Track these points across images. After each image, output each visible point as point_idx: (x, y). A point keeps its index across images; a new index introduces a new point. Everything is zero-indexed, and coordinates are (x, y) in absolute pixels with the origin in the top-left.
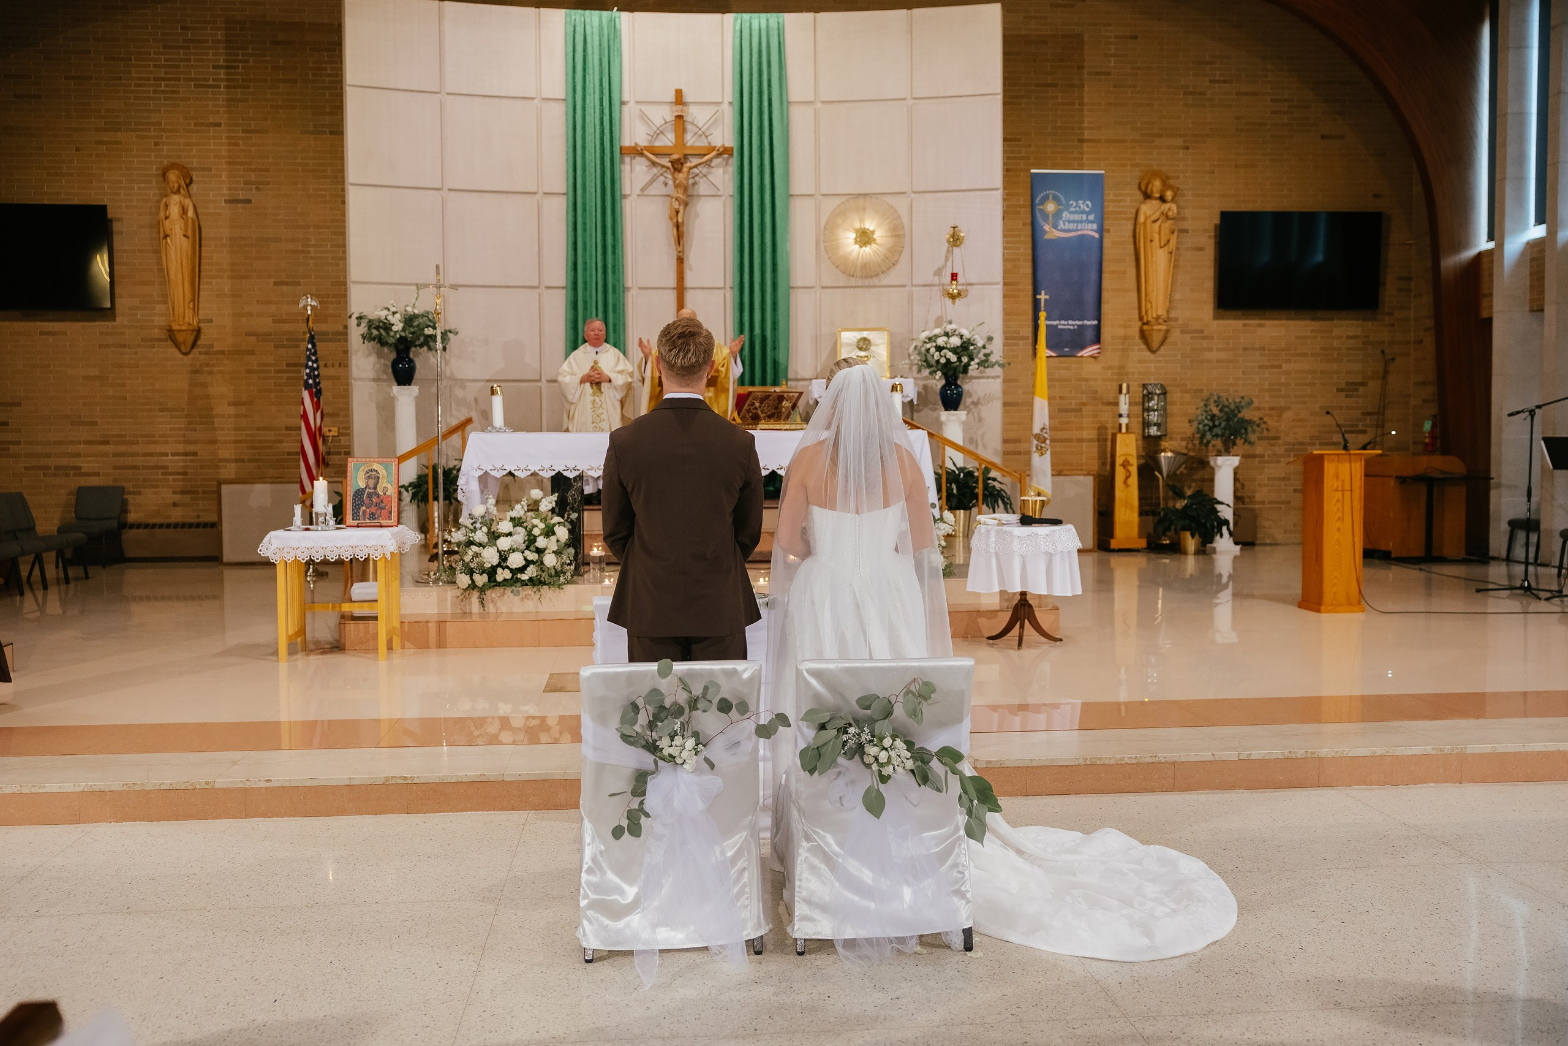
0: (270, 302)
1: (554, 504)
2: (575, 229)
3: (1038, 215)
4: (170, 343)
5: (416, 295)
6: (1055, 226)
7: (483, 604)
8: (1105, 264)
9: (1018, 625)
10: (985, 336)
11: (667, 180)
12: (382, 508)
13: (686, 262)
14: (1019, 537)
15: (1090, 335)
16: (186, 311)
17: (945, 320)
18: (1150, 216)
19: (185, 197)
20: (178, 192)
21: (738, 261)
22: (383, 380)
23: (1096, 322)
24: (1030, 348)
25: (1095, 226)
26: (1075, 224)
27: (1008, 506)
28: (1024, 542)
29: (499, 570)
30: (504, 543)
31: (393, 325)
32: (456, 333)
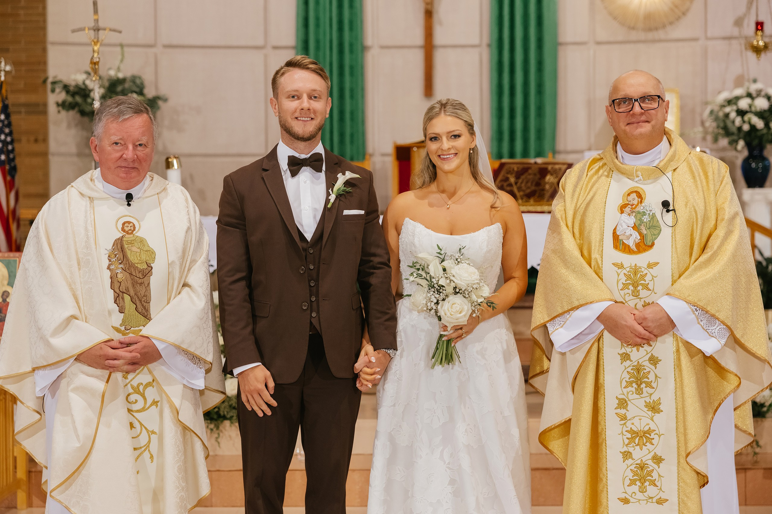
12: (1, 321)
13: (434, 16)
17: (746, 78)
32: (165, 100)
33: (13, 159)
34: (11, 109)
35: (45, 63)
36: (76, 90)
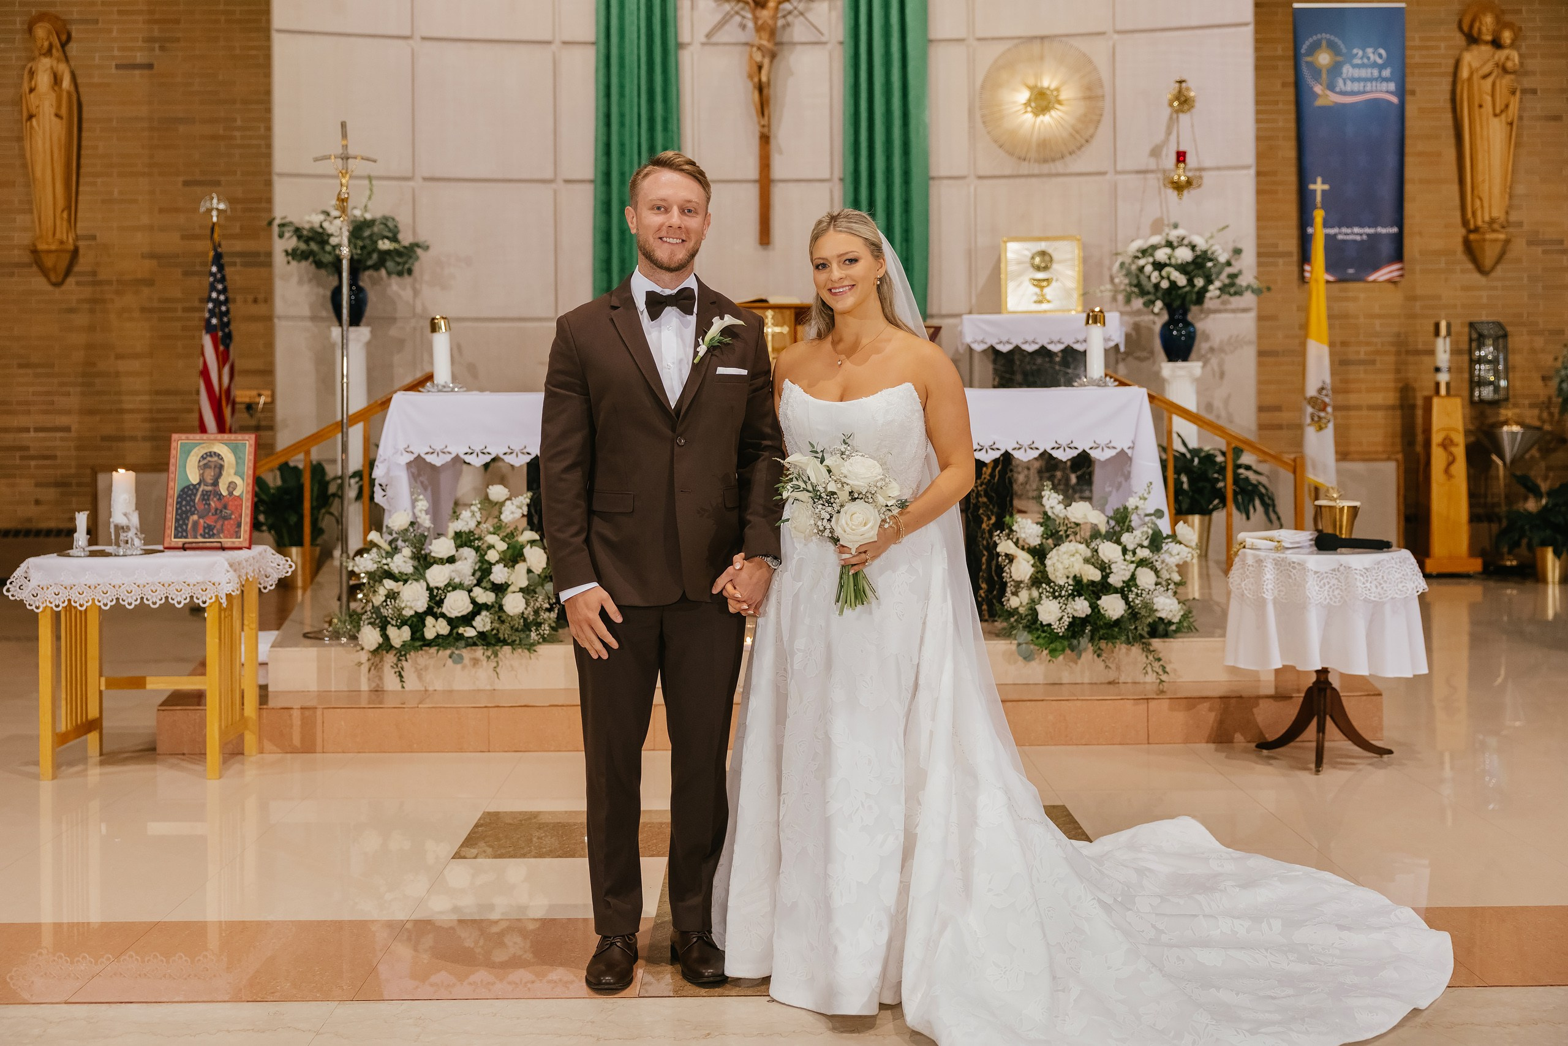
0: (177, 210)
1: (525, 510)
2: (608, 95)
3: (1305, 71)
4: (35, 269)
5: (368, 193)
6: (1331, 87)
7: (401, 676)
8: (1408, 142)
9: (1314, 724)
10: (1231, 246)
11: (745, 21)
12: (225, 518)
13: (773, 142)
14: (1316, 573)
15: (1386, 248)
16: (58, 223)
17: (1166, 222)
18: (1477, 70)
19: (59, 60)
20: (49, 52)
21: (852, 138)
22: (322, 319)
23: (1395, 230)
24: (1295, 269)
25: (1392, 86)
26: (1362, 84)
27: (1271, 509)
28: (1325, 581)
29: (430, 620)
30: (437, 575)
31: (332, 235)
32: (427, 248)
33: (228, 324)
34: (225, 260)
35: (269, 201)
36: (310, 235)
